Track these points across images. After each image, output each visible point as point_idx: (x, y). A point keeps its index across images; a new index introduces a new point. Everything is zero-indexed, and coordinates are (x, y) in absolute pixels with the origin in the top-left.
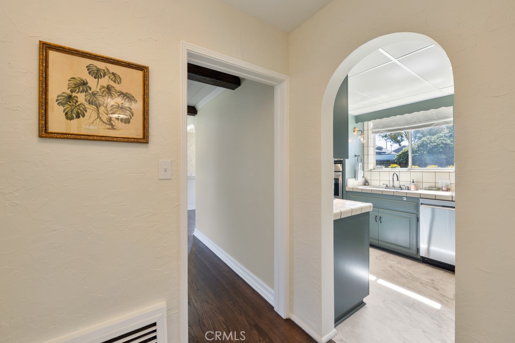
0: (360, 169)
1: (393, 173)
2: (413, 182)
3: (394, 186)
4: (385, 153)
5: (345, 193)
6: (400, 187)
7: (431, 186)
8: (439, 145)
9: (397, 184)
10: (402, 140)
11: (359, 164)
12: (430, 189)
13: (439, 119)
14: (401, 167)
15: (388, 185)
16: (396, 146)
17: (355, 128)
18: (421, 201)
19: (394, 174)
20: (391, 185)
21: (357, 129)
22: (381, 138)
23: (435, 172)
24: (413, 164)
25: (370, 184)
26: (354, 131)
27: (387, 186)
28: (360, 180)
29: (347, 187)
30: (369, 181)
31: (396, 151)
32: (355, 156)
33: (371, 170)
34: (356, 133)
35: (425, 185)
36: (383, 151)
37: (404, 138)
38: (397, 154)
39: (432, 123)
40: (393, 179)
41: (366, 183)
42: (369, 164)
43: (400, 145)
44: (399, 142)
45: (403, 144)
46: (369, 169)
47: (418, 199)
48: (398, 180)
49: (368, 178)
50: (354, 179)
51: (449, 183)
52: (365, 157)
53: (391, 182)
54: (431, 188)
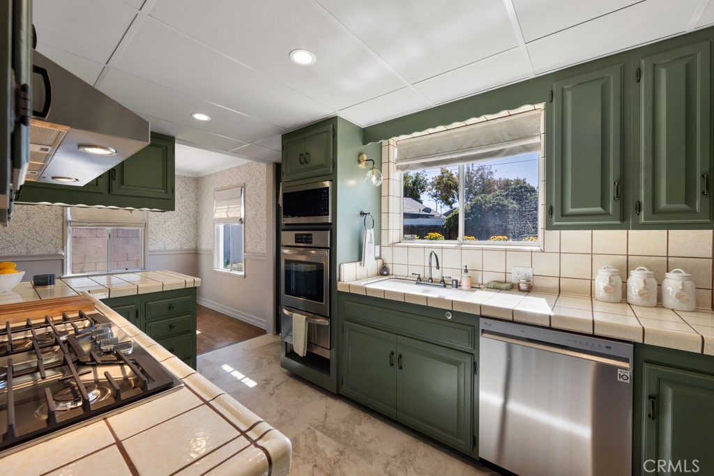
0: (370, 243)
1: (431, 250)
2: (466, 271)
3: (431, 279)
4: (433, 216)
5: (334, 295)
6: (443, 281)
7: (498, 279)
8: (495, 206)
9: (436, 274)
10: (454, 202)
11: (369, 231)
12: (497, 287)
13: (514, 140)
14: (446, 239)
15: (422, 276)
16: (447, 208)
17: (360, 154)
18: (483, 324)
19: (431, 254)
20: (427, 276)
21: (365, 157)
22: (431, 198)
23: (506, 250)
24: (467, 233)
25: (391, 273)
26: (359, 162)
27: (419, 278)
28: (371, 264)
29: (339, 283)
30: (390, 266)
31: (446, 214)
32: (362, 214)
33: (393, 245)
34: (362, 166)
35: (487, 278)
36: (431, 213)
37: (456, 199)
38: (446, 218)
39: (501, 148)
40: (430, 263)
41: (384, 271)
42: (391, 232)
43: (451, 207)
44: (450, 204)
45: (454, 205)
46: (391, 242)
47: (476, 318)
48: (438, 267)
49: (388, 260)
50: (358, 263)
51: (531, 275)
52: (384, 216)
53: (427, 269)
54: (498, 285)
